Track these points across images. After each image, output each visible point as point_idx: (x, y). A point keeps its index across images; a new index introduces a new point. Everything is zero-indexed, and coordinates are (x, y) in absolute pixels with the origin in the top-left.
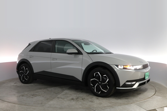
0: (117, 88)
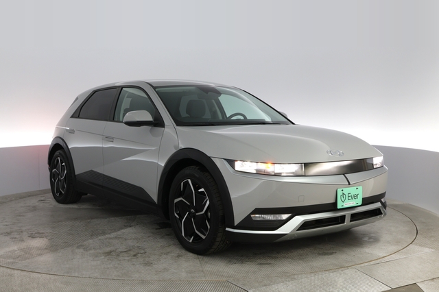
0: (227, 229)
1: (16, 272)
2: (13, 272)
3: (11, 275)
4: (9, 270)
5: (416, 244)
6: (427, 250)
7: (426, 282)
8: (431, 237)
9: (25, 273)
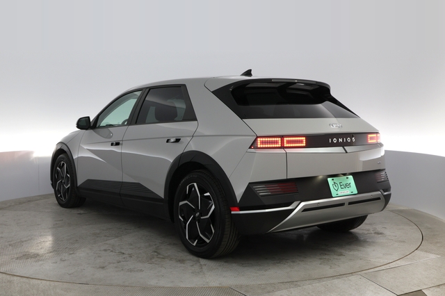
1: (15, 278)
2: (12, 278)
3: (10, 282)
4: (8, 276)
5: (422, 250)
6: (432, 256)
7: (431, 289)
8: (437, 242)
9: (24, 280)
